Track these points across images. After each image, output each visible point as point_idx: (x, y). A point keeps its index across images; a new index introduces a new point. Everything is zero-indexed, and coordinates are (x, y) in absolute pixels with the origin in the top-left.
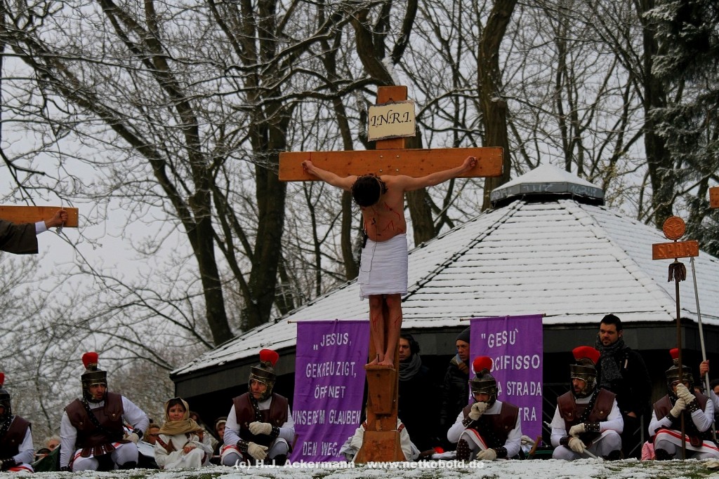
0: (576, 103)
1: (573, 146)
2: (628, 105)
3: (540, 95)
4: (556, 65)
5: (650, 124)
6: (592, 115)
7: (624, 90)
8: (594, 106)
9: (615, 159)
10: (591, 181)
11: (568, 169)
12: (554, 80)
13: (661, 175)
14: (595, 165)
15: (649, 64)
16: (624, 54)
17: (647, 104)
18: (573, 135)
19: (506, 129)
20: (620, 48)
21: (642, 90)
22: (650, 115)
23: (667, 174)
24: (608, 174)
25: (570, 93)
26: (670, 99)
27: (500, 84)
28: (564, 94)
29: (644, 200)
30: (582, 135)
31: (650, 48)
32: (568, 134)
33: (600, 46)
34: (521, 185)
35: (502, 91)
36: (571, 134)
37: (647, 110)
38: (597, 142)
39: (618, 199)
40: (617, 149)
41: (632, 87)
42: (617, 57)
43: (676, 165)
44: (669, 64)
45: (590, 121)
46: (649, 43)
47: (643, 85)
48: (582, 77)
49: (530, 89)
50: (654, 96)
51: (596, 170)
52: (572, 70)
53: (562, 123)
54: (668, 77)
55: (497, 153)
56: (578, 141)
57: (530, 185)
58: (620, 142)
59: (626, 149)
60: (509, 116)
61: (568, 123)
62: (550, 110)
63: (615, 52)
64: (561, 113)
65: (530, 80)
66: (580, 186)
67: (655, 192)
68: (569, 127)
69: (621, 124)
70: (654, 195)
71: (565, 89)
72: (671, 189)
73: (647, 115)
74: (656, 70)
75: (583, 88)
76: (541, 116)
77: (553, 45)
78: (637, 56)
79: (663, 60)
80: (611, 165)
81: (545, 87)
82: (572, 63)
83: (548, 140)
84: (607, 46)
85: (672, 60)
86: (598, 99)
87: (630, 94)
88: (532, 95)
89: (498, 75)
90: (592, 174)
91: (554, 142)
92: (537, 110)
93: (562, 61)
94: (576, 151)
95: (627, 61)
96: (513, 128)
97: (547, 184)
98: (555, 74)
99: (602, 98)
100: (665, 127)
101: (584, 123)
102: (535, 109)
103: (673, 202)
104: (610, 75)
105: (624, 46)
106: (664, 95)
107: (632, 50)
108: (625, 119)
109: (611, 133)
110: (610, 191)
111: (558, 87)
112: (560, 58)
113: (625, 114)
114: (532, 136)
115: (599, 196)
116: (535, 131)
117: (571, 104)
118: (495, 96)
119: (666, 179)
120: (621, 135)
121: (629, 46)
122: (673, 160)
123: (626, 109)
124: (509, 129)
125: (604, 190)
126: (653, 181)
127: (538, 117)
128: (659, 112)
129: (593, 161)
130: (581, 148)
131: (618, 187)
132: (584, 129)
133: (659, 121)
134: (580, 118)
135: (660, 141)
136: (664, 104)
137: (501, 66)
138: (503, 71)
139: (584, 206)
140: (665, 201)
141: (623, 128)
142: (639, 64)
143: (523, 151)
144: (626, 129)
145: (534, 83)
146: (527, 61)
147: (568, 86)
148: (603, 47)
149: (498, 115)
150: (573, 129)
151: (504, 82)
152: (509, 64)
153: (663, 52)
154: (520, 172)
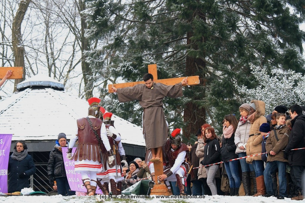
0: (53, 48)
1: (52, 66)
2: (75, 49)
3: (38, 45)
4: (45, 32)
5: (84, 57)
6: (60, 54)
7: (73, 43)
8: (61, 50)
9: (69, 71)
10: (59, 81)
11: (50, 76)
12: (44, 39)
13: (88, 78)
14: (61, 74)
15: (83, 33)
16: (73, 28)
17: (82, 49)
18: (52, 62)
19: (24, 59)
20: (71, 26)
21: (81, 43)
22: (84, 53)
23: (90, 78)
24: (66, 78)
25: (51, 44)
26: (92, 47)
27: (22, 40)
28: (48, 44)
29: (81, 89)
30: (56, 61)
31: (84, 26)
32: (50, 61)
33: (63, 25)
34: (30, 82)
35: (22, 43)
36: (51, 61)
37: (82, 51)
38: (62, 65)
39: (70, 88)
40: (70, 68)
41: (76, 42)
42: (70, 30)
43: (94, 74)
44: (91, 33)
45: (59, 56)
46: (84, 25)
47: (81, 41)
48: (55, 38)
49: (34, 42)
50: (85, 46)
51: (61, 76)
52: (52, 35)
53: (47, 56)
54: (91, 38)
55: (20, 69)
56: (54, 64)
57: (33, 82)
58: (71, 65)
59: (74, 68)
60: (25, 53)
61: (50, 57)
62: (42, 51)
63: (69, 27)
64: (47, 53)
65: (34, 39)
66: (54, 83)
67: (86, 85)
68: (50, 58)
69: (72, 57)
70: (85, 87)
71: (49, 42)
72: (92, 84)
73: (82, 54)
74: (86, 35)
75: (56, 42)
76: (39, 53)
77: (44, 24)
78: (78, 29)
79: (89, 31)
80: (67, 74)
81: (41, 41)
82: (52, 32)
83: (42, 64)
84: (66, 25)
85: (93, 31)
86: (62, 47)
87: (75, 45)
88: (35, 45)
89: (20, 36)
90: (59, 78)
91: (44, 64)
92: (37, 51)
93: (47, 31)
94: (53, 68)
95: (74, 31)
96: (27, 58)
97: (41, 82)
98: (45, 36)
99: (64, 46)
100: (89, 59)
101: (56, 57)
102: (36, 51)
103: (93, 90)
104: (67, 37)
105: (73, 25)
106: (89, 45)
107: (76, 27)
108: (73, 55)
109: (68, 61)
110: (67, 85)
111: (46, 42)
112: (47, 30)
113: (74, 53)
114: (35, 62)
115: (62, 87)
116: (36, 60)
117: (51, 49)
118: (19, 45)
119: (90, 80)
120: (72, 62)
121: (75, 25)
122: (93, 72)
123: (74, 51)
124: (25, 58)
125: (64, 85)
126: (85, 81)
127: (37, 54)
128: (87, 53)
129: (60, 72)
130: (55, 67)
131: (70, 83)
132: (56, 59)
133: (87, 57)
134: (55, 54)
135: (88, 64)
136: (89, 49)
137: (22, 33)
138: (23, 35)
139: (56, 91)
140: (90, 89)
141: (72, 59)
142: (79, 33)
143: (31, 68)
144: (74, 59)
145: (36, 40)
146: (33, 31)
147: (50, 41)
148: (64, 25)
149: (20, 53)
150: (52, 59)
151: (23, 40)
152: (25, 32)
153: (89, 28)
154: (30, 76)
